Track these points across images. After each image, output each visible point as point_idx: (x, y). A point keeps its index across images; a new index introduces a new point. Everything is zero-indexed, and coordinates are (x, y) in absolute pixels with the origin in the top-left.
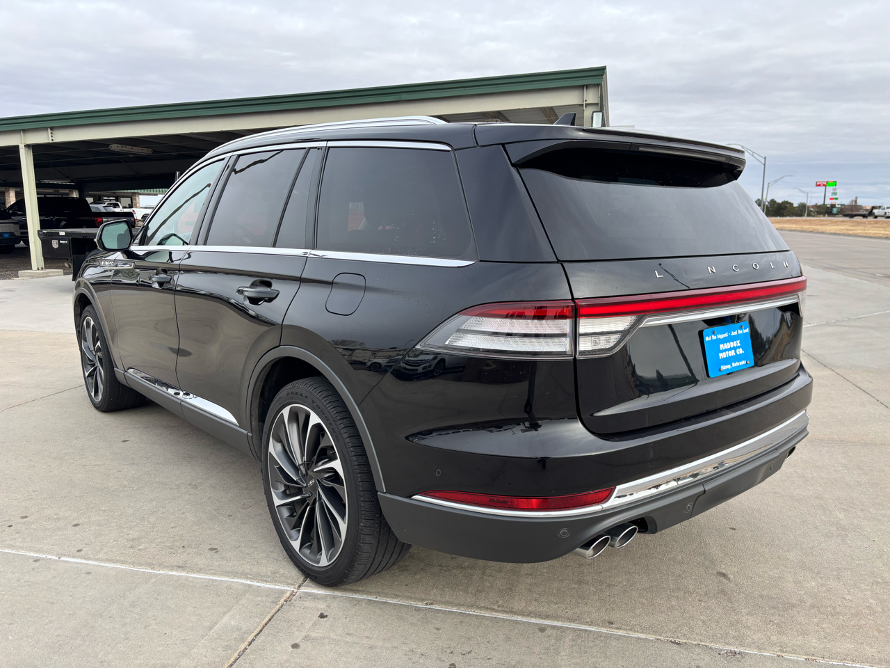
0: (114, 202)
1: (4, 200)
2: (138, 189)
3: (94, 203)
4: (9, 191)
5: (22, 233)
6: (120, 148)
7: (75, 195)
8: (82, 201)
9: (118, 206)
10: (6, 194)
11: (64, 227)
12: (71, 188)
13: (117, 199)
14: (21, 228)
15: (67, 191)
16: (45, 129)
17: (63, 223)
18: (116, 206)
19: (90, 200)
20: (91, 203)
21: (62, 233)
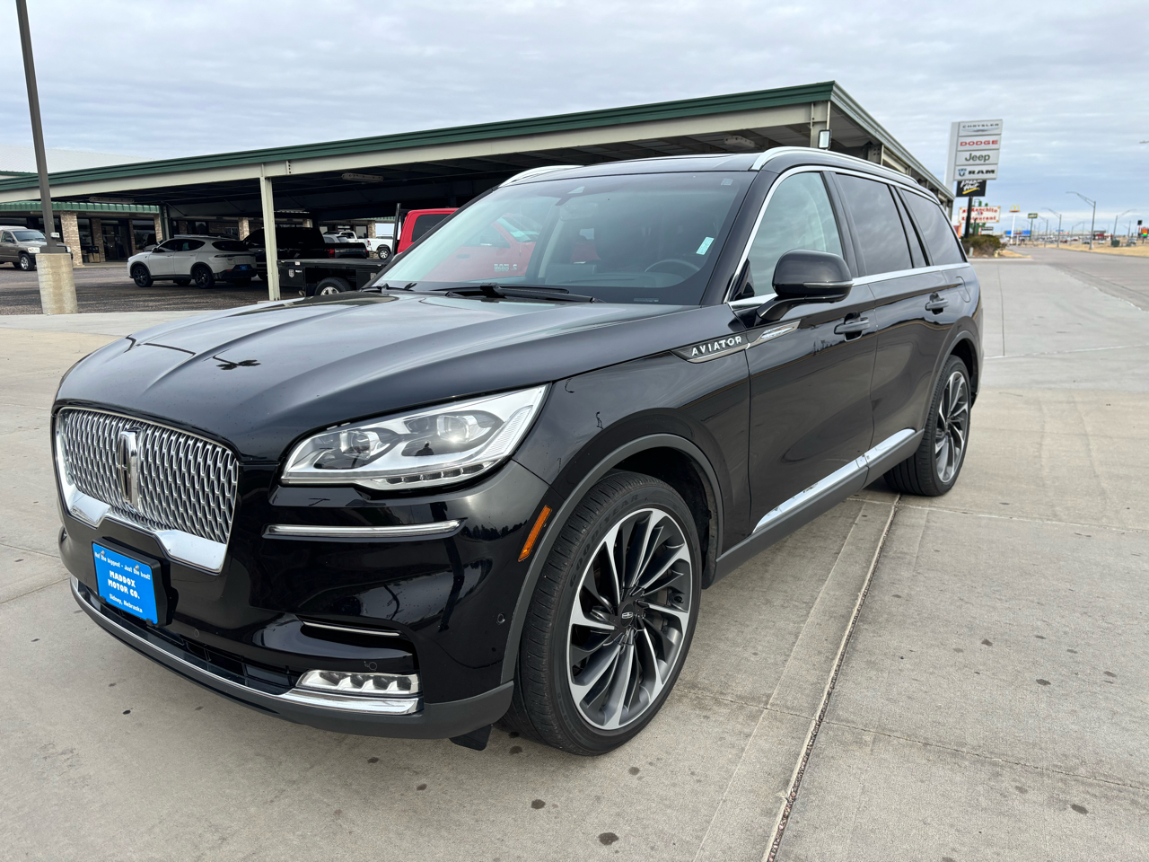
0: (349, 231)
1: (238, 230)
2: (374, 217)
3: (328, 233)
4: (242, 220)
5: (258, 266)
6: (352, 177)
7: (309, 225)
8: (315, 231)
9: (353, 235)
10: (240, 224)
11: (299, 258)
12: (305, 217)
13: (352, 229)
14: (257, 261)
15: (301, 220)
16: (283, 162)
17: (297, 255)
18: (350, 236)
19: (323, 229)
20: (325, 233)
21: (298, 263)
